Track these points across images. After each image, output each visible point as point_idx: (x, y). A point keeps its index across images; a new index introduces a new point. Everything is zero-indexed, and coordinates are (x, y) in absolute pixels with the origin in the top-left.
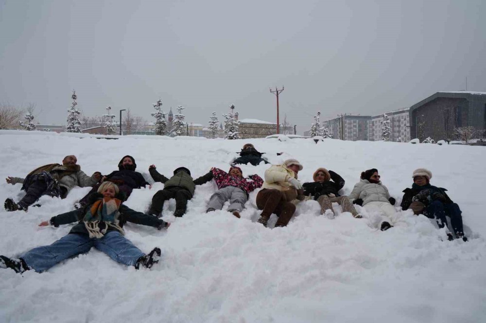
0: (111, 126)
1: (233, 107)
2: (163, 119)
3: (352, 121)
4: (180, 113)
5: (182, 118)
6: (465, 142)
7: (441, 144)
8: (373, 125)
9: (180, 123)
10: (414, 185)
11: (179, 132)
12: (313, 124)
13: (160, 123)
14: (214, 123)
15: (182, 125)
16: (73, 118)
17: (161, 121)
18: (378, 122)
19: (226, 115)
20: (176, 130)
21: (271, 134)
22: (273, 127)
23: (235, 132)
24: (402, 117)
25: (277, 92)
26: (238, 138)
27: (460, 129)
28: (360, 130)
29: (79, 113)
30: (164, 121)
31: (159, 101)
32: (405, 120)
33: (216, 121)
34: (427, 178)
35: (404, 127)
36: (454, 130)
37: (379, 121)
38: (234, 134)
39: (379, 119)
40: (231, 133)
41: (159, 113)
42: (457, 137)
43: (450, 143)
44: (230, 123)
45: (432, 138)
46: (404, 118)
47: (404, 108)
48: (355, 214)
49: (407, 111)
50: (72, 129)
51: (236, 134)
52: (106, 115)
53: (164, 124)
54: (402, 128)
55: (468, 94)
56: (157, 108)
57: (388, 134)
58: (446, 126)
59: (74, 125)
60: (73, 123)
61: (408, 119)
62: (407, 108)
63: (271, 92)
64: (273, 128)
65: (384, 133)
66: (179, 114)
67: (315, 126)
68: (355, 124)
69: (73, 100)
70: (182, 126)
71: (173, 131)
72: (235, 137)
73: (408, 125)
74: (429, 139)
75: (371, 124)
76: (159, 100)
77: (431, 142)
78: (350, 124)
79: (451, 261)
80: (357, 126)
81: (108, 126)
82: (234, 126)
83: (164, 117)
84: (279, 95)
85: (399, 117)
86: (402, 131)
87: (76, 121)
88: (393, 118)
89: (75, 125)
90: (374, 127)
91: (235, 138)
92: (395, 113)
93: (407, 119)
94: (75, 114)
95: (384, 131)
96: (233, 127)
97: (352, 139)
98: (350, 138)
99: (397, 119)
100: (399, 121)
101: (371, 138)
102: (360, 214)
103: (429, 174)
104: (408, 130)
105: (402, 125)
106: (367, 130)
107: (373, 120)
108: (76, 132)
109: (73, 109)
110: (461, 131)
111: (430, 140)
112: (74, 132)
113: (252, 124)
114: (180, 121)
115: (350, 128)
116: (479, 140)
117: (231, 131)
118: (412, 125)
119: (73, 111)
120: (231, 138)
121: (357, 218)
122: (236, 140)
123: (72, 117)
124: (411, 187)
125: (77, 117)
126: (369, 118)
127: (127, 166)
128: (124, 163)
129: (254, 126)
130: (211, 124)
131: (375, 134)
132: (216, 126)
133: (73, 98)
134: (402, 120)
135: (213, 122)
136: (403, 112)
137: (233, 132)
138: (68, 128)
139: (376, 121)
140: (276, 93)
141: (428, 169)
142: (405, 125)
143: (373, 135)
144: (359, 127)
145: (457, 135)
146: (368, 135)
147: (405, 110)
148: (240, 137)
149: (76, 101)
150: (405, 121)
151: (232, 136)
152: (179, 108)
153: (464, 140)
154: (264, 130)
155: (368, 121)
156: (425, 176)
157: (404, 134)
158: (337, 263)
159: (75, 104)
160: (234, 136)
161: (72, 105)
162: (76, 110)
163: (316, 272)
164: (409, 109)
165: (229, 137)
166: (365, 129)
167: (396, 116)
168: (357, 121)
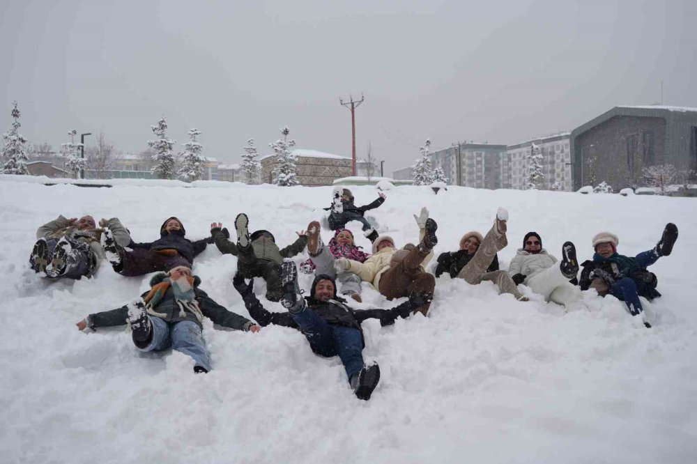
0: (77, 163)
1: (286, 132)
2: (169, 152)
3: (475, 153)
4: (194, 141)
5: (197, 149)
6: (659, 189)
7: (625, 195)
8: (510, 160)
9: (194, 157)
10: (596, 256)
11: (193, 174)
12: (418, 161)
13: (165, 158)
14: (251, 158)
15: (197, 161)
16: (14, 150)
17: (166, 154)
18: (518, 155)
19: (275, 144)
20: (186, 170)
21: (340, 177)
22: (344, 163)
23: (290, 174)
24: (558, 146)
25: (353, 104)
26: (295, 184)
27: (652, 168)
28: (487, 169)
29: (23, 141)
30: (170, 156)
31: (162, 122)
32: (562, 151)
33: (254, 154)
34: (612, 245)
35: (561, 164)
36: (643, 170)
37: (520, 154)
38: (288, 176)
39: (520, 150)
40: (283, 175)
41: (162, 142)
42: (648, 181)
43: (637, 191)
44: (281, 159)
45: (608, 184)
46: (561, 149)
47: (560, 133)
48: (518, 296)
49: (567, 137)
50: (13, 169)
51: (291, 178)
52: (68, 144)
53: (171, 160)
54: (558, 165)
55: (663, 110)
56: (159, 132)
57: (539, 178)
58: (631, 163)
59: (15, 161)
60: (14, 159)
61: (568, 150)
62: (566, 132)
63: (342, 104)
64: (343, 166)
65: (534, 176)
66: (193, 143)
67: (421, 164)
68: (479, 159)
69: (13, 120)
70: (197, 164)
71: (182, 171)
72: (290, 181)
73: (568, 160)
74: (603, 184)
75: (506, 159)
76: (162, 120)
77: (606, 189)
78: (471, 158)
79: (650, 351)
80: (483, 163)
81: (72, 163)
82: (288, 163)
83: (170, 148)
84: (355, 110)
85: (553, 147)
86: (558, 170)
87: (20, 155)
88: (543, 149)
89: (18, 162)
90: (511, 164)
91: (291, 184)
92: (544, 141)
93: (565, 150)
94: (17, 142)
95: (533, 173)
96: (287, 165)
97: (475, 184)
98: (471, 183)
99: (549, 150)
100: (552, 153)
101: (506, 182)
102: (525, 296)
103: (615, 238)
104: (569, 169)
105: (558, 161)
106: (498, 167)
107: (509, 152)
108: (20, 174)
109: (13, 134)
110: (653, 171)
111: (605, 186)
112: (17, 173)
113: (307, 158)
114: (194, 155)
115: (471, 166)
116: (682, 186)
117: (283, 171)
118: (574, 161)
119: (14, 137)
120: (284, 184)
121: (521, 300)
122: (292, 187)
123: (12, 147)
124: (592, 260)
125: (20, 147)
126: (503, 148)
127: (173, 231)
128: (168, 228)
129: (311, 163)
130: (246, 160)
131: (513, 176)
132: (255, 163)
133: (15, 115)
134: (557, 152)
135: (249, 157)
136: (560, 138)
137: (287, 175)
138: (6, 168)
139: (515, 155)
140: (350, 105)
141: (612, 232)
142: (563, 161)
143: (510, 177)
144: (485, 163)
145: (648, 179)
146: (501, 177)
147: (562, 135)
148: (298, 182)
149: (19, 120)
150: (564, 153)
151: (285, 179)
152: (193, 133)
153: (658, 186)
154: (328, 168)
155: (501, 154)
156: (610, 243)
157: (561, 176)
158: (505, 355)
159: (17, 126)
160: (288, 180)
161: (13, 128)
162: (20, 136)
163: (483, 366)
164: (569, 133)
165: (281, 181)
166: (496, 168)
167: (547, 145)
168: (483, 154)
